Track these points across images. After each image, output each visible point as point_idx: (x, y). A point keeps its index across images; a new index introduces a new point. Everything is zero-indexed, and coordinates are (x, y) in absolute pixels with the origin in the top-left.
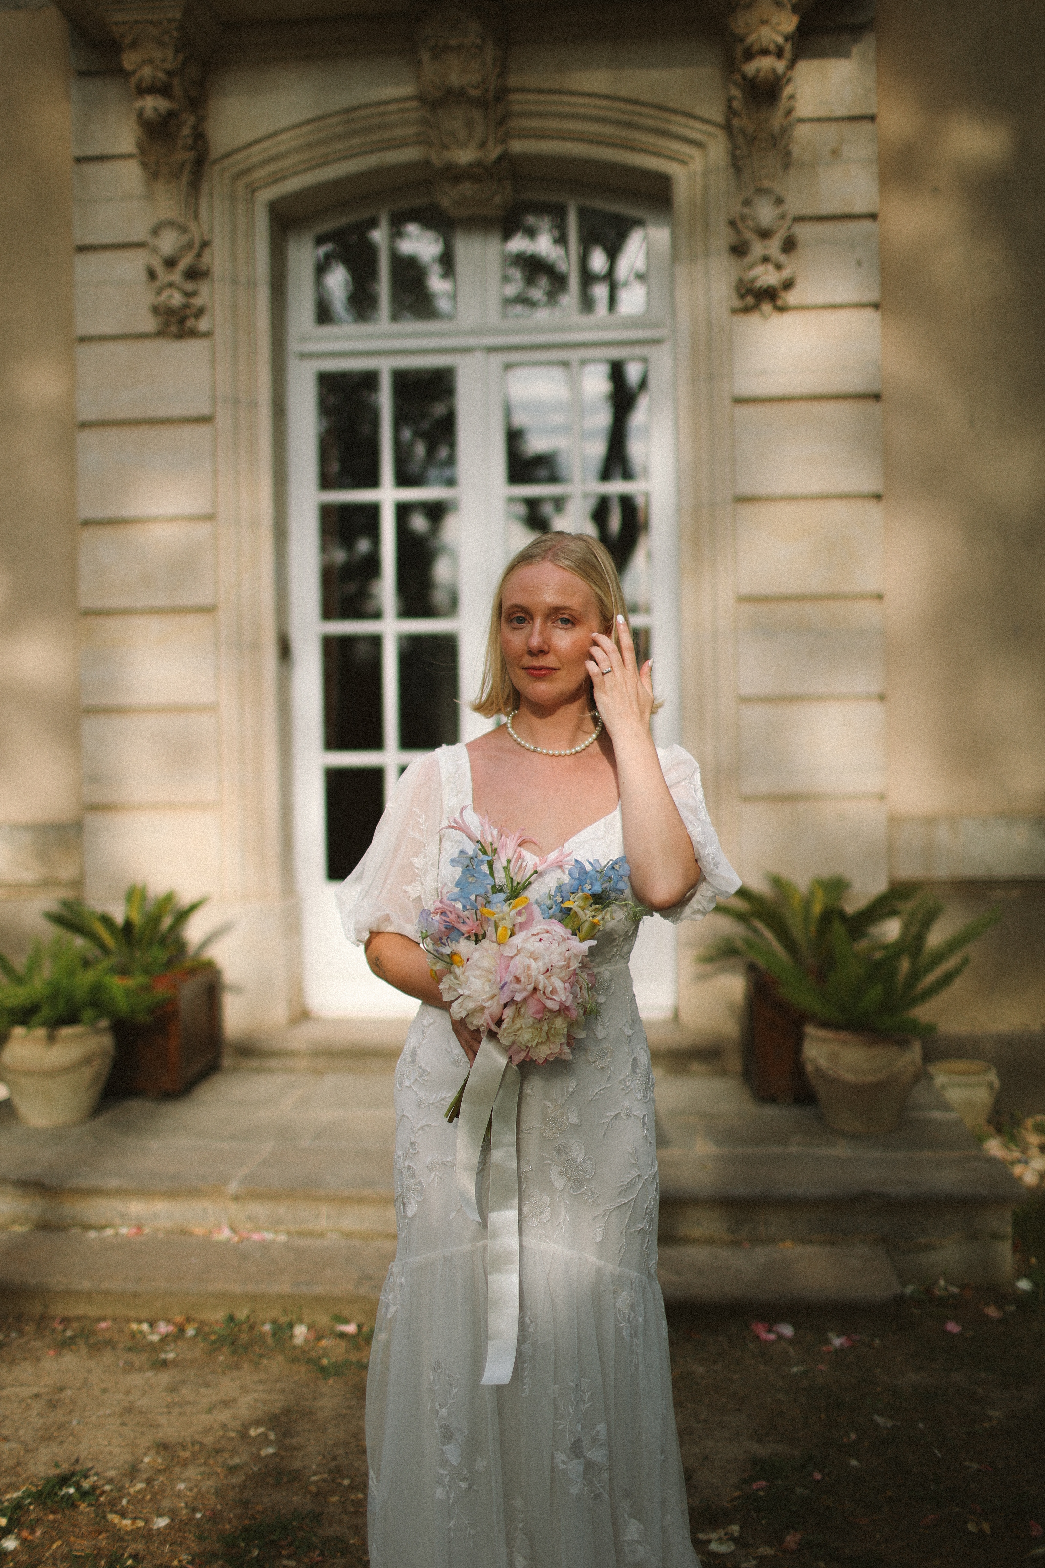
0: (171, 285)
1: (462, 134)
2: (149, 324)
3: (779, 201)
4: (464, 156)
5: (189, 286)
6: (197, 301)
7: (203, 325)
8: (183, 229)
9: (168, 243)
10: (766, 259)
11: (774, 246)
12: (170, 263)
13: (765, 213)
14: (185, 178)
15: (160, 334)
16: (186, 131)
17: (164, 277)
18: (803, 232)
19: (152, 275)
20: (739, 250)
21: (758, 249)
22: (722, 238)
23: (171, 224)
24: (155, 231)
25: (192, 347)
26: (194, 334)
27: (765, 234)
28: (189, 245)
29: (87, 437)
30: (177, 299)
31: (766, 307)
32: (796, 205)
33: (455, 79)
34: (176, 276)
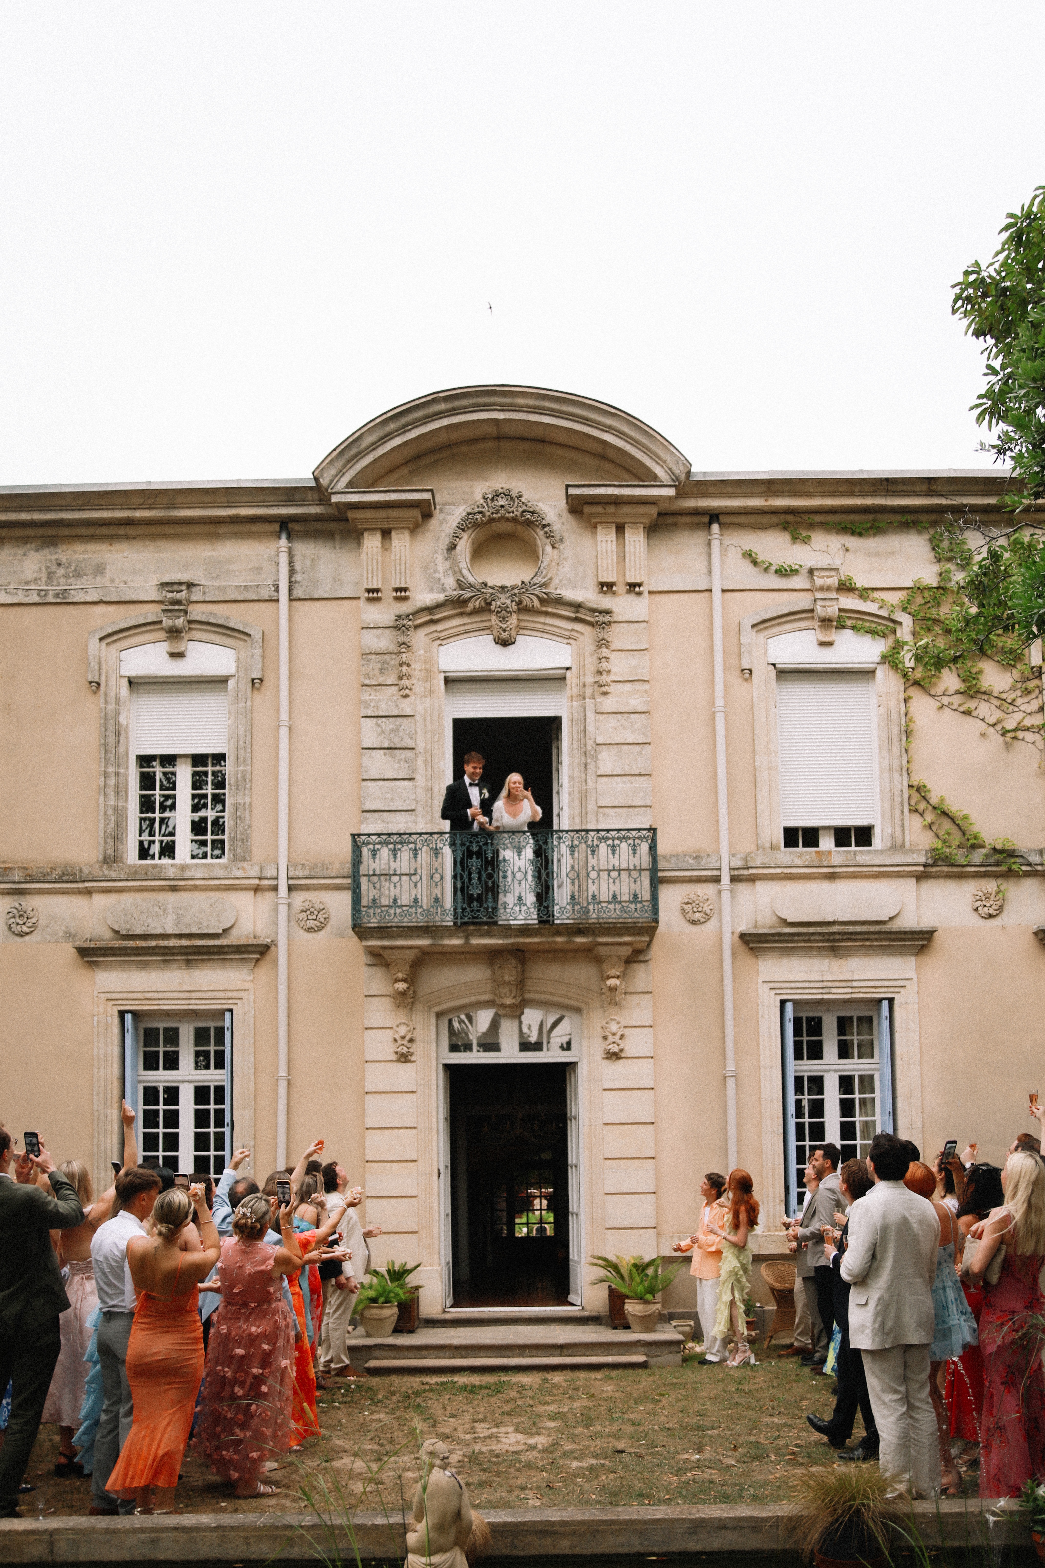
0: (403, 1045)
1: (508, 994)
2: (394, 1057)
3: (618, 1023)
4: (509, 1001)
5: (409, 1045)
6: (412, 1050)
7: (413, 1058)
8: (408, 1026)
9: (402, 1030)
10: (614, 1043)
11: (617, 1037)
12: (403, 1038)
13: (614, 1027)
14: (409, 1007)
15: (398, 1061)
16: (411, 992)
17: (400, 1042)
18: (628, 1032)
19: (395, 1040)
20: (605, 1038)
21: (611, 1039)
22: (599, 1033)
23: (404, 1024)
24: (398, 1026)
25: (407, 1066)
26: (410, 1061)
27: (614, 1034)
28: (409, 1031)
29: (367, 1097)
30: (405, 1050)
31: (614, 1058)
32: (624, 1022)
33: (507, 978)
34: (405, 1042)
